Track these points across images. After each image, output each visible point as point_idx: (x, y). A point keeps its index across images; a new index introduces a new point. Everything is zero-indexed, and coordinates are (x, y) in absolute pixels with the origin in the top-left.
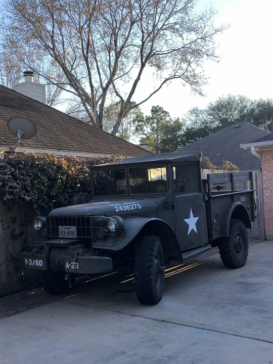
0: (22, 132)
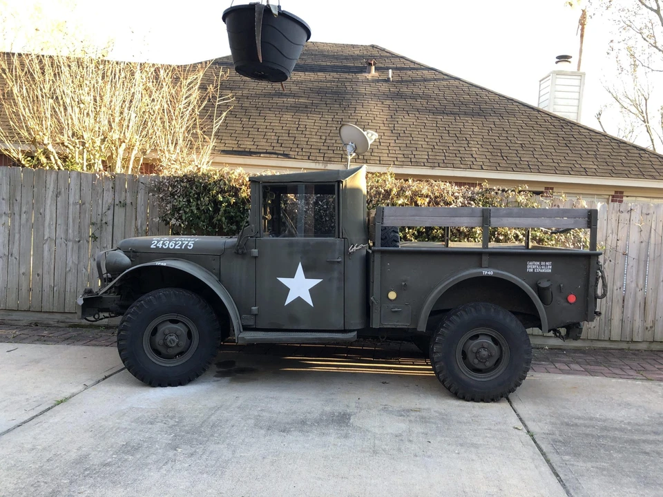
0: (353, 145)
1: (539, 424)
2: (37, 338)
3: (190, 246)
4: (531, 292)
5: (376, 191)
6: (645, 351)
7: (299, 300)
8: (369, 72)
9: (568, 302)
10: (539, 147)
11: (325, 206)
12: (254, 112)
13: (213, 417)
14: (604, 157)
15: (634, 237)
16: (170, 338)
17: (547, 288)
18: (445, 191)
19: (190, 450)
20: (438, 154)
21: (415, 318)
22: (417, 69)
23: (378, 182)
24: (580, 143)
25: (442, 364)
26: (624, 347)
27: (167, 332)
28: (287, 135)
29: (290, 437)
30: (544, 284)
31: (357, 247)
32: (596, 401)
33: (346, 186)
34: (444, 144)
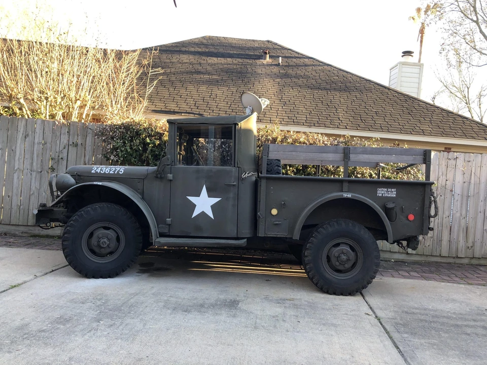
0: (251, 108)
1: (385, 311)
2: (4, 243)
3: (121, 172)
4: (380, 211)
5: (266, 139)
6: (467, 265)
7: (203, 214)
8: (265, 59)
9: (408, 219)
10: (389, 114)
11: (227, 149)
12: (179, 85)
13: (132, 300)
14: (437, 122)
15: (459, 178)
16: (102, 240)
17: (393, 209)
18: (317, 140)
19: (110, 322)
20: (314, 117)
21: (291, 229)
22: (300, 58)
23: (267, 132)
24: (419, 112)
25: (311, 265)
26: (451, 262)
27: (100, 236)
28: (202, 101)
29: (190, 316)
30: (390, 205)
31: (248, 174)
32: (429, 298)
33: (240, 128)
34: (318, 110)
